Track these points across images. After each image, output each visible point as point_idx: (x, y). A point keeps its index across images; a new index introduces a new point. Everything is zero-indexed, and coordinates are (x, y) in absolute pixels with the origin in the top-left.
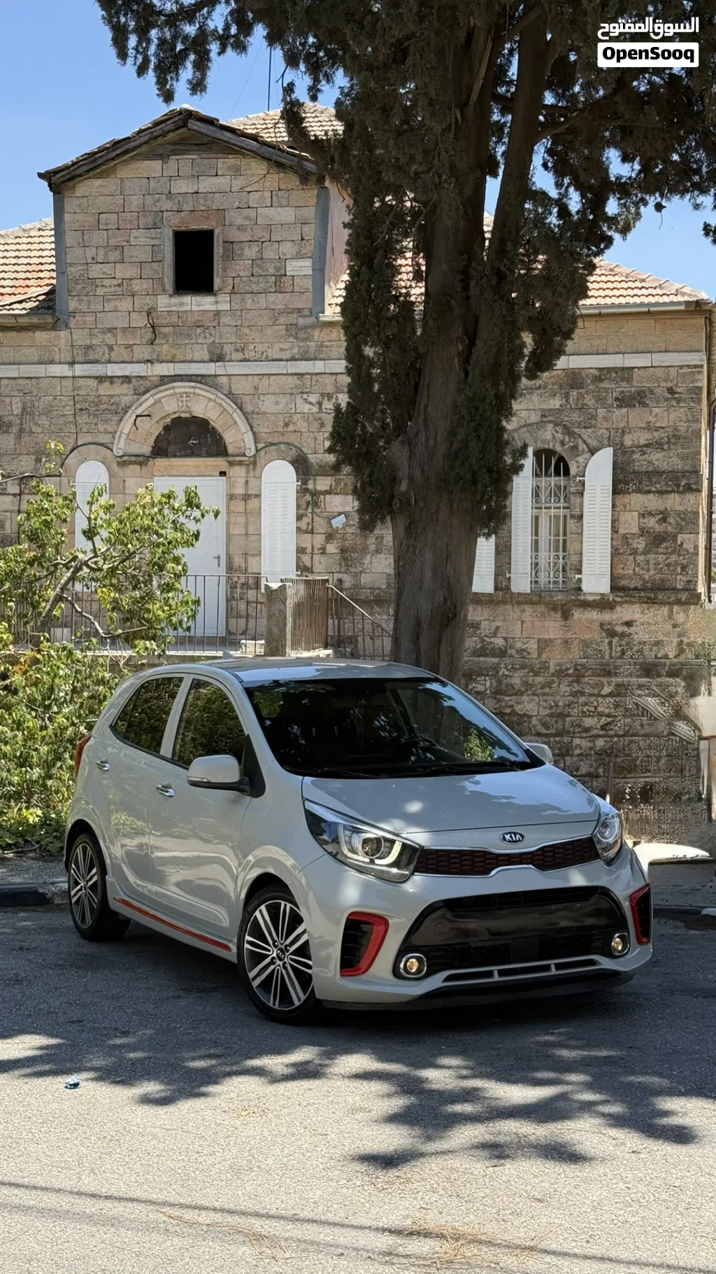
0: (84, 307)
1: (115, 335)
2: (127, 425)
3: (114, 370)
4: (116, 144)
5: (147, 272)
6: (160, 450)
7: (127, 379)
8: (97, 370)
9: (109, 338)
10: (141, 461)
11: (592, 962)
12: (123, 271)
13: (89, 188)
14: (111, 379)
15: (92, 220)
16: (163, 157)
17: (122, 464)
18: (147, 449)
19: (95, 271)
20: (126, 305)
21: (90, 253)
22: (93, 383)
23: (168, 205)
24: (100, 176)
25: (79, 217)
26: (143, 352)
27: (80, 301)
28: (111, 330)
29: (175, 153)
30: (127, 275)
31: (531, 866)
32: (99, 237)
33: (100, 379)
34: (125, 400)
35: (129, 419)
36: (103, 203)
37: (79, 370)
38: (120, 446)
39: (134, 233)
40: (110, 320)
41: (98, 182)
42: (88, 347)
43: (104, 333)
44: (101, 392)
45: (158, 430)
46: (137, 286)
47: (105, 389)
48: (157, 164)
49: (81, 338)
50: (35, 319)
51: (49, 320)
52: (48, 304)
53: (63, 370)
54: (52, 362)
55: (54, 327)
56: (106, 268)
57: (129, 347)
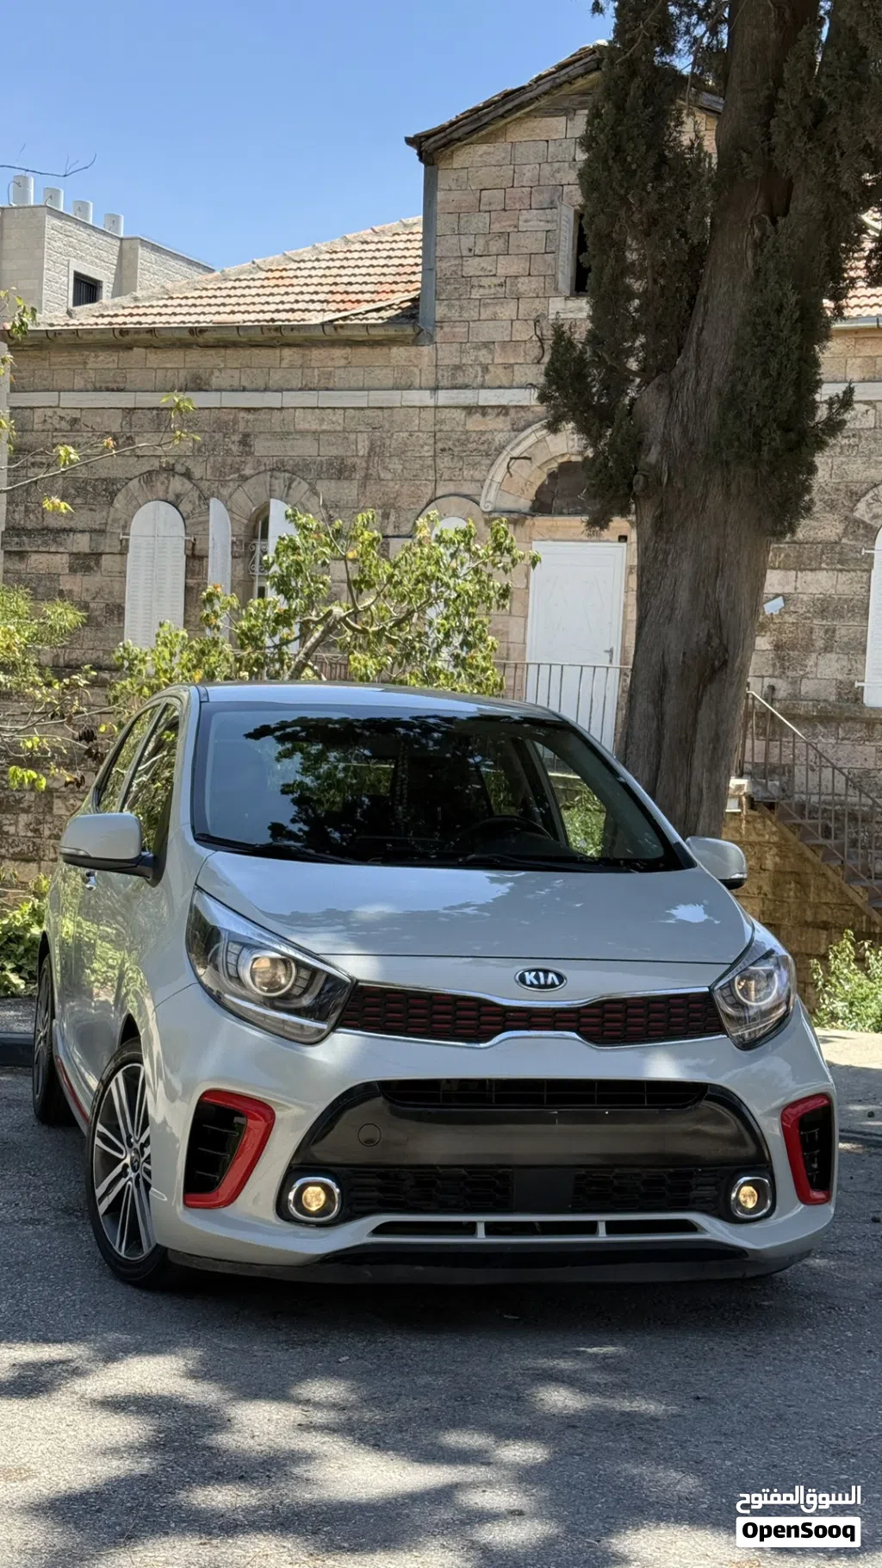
0: (454, 314)
1: (491, 352)
2: (499, 472)
3: (488, 398)
4: (507, 96)
5: (539, 266)
6: (542, 506)
7: (503, 410)
8: (466, 397)
9: (484, 357)
10: (518, 518)
11: (690, 1227)
12: (508, 266)
13: (473, 158)
14: (484, 410)
15: (471, 199)
16: (568, 112)
18: (525, 503)
19: (472, 267)
20: (507, 311)
21: (467, 242)
22: (460, 415)
23: (571, 177)
24: (485, 140)
25: (456, 195)
26: (528, 374)
27: (450, 307)
28: (487, 345)
29: (583, 105)
30: (512, 271)
31: (574, 1035)
32: (479, 222)
33: (470, 410)
34: (499, 438)
35: (503, 461)
36: (485, 176)
37: (444, 397)
38: (489, 499)
39: (525, 215)
40: (487, 332)
41: (484, 148)
42: (458, 368)
43: (477, 348)
44: (470, 426)
45: (541, 478)
46: (524, 285)
47: (475, 423)
48: (560, 123)
49: (448, 356)
50: (391, 332)
51: (409, 331)
52: (411, 313)
53: (424, 397)
54: (409, 388)
55: (415, 342)
56: (486, 263)
57: (508, 367)
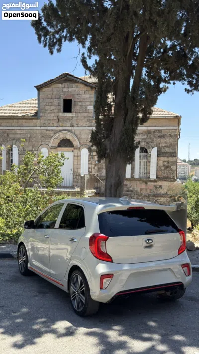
0: (43, 115)
2: (52, 140)
3: (49, 128)
4: (51, 80)
5: (57, 108)
6: (59, 146)
7: (52, 131)
8: (46, 128)
9: (49, 122)
10: (55, 148)
12: (52, 107)
13: (45, 90)
14: (49, 130)
15: (46, 96)
16: (61, 83)
17: (51, 149)
18: (56, 145)
19: (46, 107)
20: (53, 115)
21: (45, 103)
22: (45, 131)
23: (62, 93)
24: (48, 87)
25: (43, 96)
26: (56, 125)
28: (49, 120)
29: (64, 82)
32: (47, 100)
33: (47, 130)
34: (52, 135)
35: (53, 139)
36: (49, 93)
37: (42, 128)
38: (51, 145)
39: (55, 99)
40: (49, 118)
41: (47, 88)
42: (45, 123)
45: (59, 141)
46: (55, 110)
47: (48, 133)
48: (60, 85)
49: (43, 121)
50: (33, 117)
51: (36, 118)
52: (36, 114)
53: (39, 128)
54: (36, 126)
55: (37, 119)
56: (49, 107)
57: (53, 124)
